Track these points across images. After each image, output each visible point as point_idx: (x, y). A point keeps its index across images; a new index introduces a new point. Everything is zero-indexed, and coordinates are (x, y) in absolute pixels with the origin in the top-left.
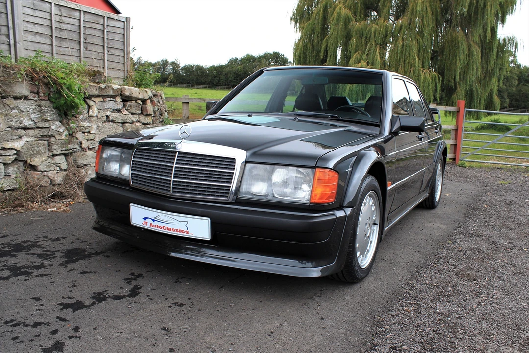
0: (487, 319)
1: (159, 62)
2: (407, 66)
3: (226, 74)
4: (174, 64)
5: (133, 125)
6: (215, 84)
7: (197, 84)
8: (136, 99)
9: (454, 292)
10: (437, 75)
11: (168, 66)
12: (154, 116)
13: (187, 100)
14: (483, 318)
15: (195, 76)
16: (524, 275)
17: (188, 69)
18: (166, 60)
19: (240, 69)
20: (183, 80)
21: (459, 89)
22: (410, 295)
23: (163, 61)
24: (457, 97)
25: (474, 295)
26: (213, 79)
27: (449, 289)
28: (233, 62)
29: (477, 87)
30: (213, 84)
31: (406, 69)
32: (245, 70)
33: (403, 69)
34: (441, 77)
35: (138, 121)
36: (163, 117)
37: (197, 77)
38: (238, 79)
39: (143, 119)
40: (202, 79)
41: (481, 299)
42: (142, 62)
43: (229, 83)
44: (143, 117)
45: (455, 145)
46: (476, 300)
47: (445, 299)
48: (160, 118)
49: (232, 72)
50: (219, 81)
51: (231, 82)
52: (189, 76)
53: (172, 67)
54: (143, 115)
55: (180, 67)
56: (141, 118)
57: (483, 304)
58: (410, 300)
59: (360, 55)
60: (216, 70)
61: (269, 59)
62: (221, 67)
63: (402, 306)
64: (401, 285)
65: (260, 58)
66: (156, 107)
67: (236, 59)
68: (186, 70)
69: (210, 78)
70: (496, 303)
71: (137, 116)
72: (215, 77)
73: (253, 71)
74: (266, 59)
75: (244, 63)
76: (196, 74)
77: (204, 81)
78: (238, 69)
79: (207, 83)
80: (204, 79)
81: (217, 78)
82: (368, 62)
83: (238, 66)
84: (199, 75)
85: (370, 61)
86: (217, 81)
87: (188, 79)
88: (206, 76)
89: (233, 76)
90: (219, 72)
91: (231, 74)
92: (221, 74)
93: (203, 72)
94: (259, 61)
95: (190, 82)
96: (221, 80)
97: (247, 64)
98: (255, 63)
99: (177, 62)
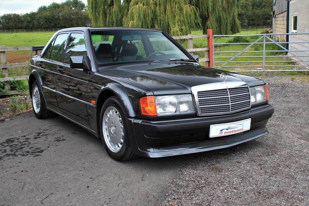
0: (228, 203)
2: (172, 4)
3: (38, 19)
6: (30, 27)
7: (16, 29)
9: (205, 184)
10: (195, 8)
13: (3, 49)
14: (226, 202)
15: (13, 22)
16: (255, 162)
17: (7, 17)
19: (48, 15)
21: (211, 17)
22: (174, 191)
24: (211, 23)
25: (220, 184)
27: (203, 182)
28: (43, 9)
29: (223, 15)
30: (29, 28)
31: (172, 6)
32: (53, 15)
33: (170, 6)
34: (198, 9)
37: (15, 23)
38: (48, 22)
40: (19, 25)
41: (224, 186)
43: (41, 26)
45: (209, 62)
46: (221, 188)
47: (199, 190)
49: (42, 17)
50: (33, 25)
51: (42, 25)
52: (8, 23)
57: (226, 191)
58: (174, 196)
60: (30, 17)
61: (70, 5)
62: (33, 14)
63: (169, 201)
64: (168, 184)
65: (63, 5)
67: (45, 7)
68: (5, 19)
70: (235, 188)
72: (30, 22)
73: (59, 15)
74: (68, 5)
75: (51, 10)
76: (14, 21)
77: (21, 26)
78: (47, 15)
79: (24, 27)
80: (21, 25)
81: (31, 23)
82: (144, 3)
83: (46, 12)
84: (16, 22)
85: (145, 3)
86: (31, 25)
87: (8, 25)
88: (22, 22)
89: (44, 20)
90: (32, 19)
91: (42, 19)
92: (34, 19)
93: (19, 19)
94: (62, 7)
95: (10, 28)
96: (35, 24)
97: (53, 10)
98: (60, 9)
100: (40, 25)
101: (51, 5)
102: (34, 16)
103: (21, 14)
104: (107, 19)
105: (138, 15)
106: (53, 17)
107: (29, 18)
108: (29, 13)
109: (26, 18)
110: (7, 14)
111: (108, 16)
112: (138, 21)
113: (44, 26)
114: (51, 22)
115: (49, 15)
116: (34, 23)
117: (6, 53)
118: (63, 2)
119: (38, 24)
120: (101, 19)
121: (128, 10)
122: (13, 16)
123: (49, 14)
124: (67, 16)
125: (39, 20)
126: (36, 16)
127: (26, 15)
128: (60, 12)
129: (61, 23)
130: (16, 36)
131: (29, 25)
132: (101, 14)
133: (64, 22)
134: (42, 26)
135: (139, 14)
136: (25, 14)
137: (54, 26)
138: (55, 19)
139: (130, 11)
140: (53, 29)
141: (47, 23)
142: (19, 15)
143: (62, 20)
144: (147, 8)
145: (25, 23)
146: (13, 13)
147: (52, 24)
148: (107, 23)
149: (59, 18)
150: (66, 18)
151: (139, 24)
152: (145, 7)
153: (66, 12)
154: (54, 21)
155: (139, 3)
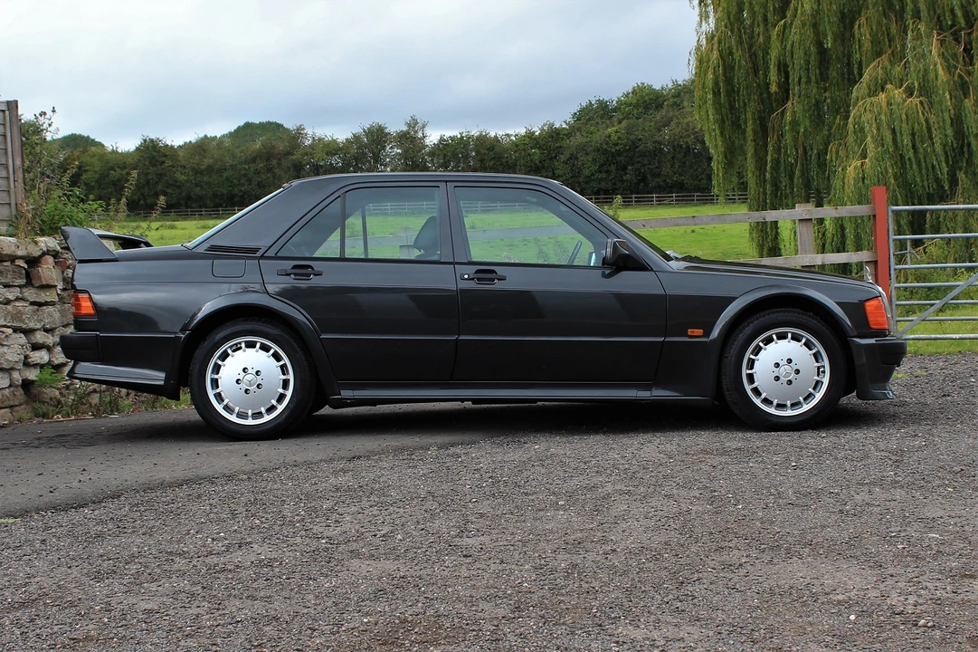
1: (356, 137)
3: (573, 157)
4: (408, 139)
5: (9, 307)
8: (13, 258)
11: (388, 148)
17: (451, 150)
18: (381, 130)
19: (614, 137)
23: (369, 133)
28: (596, 114)
32: (632, 137)
35: (18, 299)
38: (613, 168)
39: (30, 294)
42: (307, 143)
44: (33, 290)
49: (589, 149)
53: (399, 151)
54: (33, 287)
55: (425, 146)
56: (26, 294)
59: (884, 68)
60: (539, 149)
62: (554, 135)
67: (603, 105)
68: (445, 155)
71: (18, 289)
72: (537, 170)
73: (657, 138)
75: (627, 117)
78: (609, 137)
82: (911, 86)
83: (607, 127)
85: (916, 85)
89: (594, 160)
90: (549, 154)
91: (587, 154)
92: (556, 157)
93: (498, 157)
94: (675, 103)
97: (638, 118)
98: (663, 112)
99: (416, 132)
100: (581, 180)
101: (627, 95)
102: (558, 145)
103: (508, 135)
104: (767, 155)
106: (634, 145)
107: (537, 151)
108: (537, 133)
109: (524, 150)
110: (452, 138)
111: (772, 140)
112: (879, 159)
113: (595, 185)
114: (624, 168)
115: (619, 138)
118: (680, 82)
119: (572, 177)
120: (750, 154)
121: (847, 118)
122: (476, 145)
123: (616, 132)
124: (691, 140)
125: (577, 158)
126: (564, 143)
127: (527, 140)
128: (668, 126)
129: (666, 169)
132: (749, 133)
136: (523, 134)
137: (638, 183)
138: (643, 155)
139: (851, 119)
140: (634, 196)
142: (498, 141)
143: (669, 157)
144: (921, 103)
146: (475, 132)
147: (630, 176)
149: (657, 152)
150: (688, 148)
151: (887, 172)
152: (915, 100)
153: (688, 124)
154: (638, 162)
155: (888, 86)
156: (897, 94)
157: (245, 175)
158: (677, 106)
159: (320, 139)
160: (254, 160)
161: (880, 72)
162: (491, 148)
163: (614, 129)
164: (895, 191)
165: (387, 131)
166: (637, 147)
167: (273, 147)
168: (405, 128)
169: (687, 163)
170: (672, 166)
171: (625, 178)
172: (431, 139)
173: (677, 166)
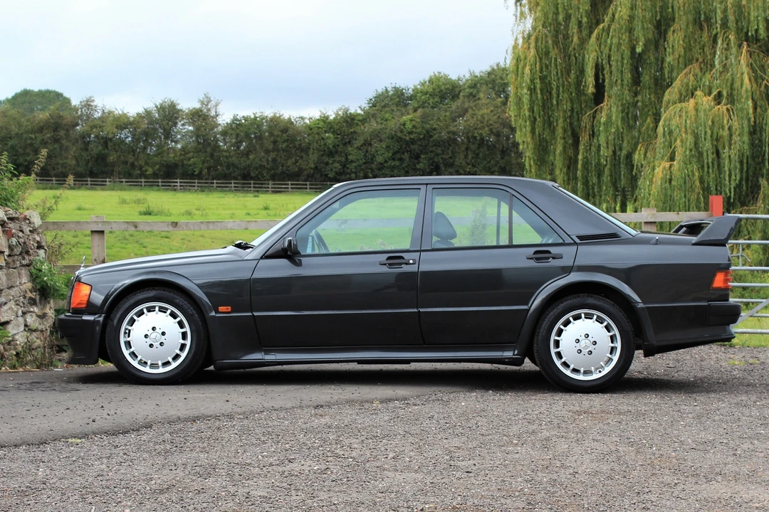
1: (148, 113)
3: (367, 143)
4: (200, 117)
6: (331, 175)
7: (273, 178)
11: (179, 126)
12: (9, 256)
15: (267, 152)
17: (245, 131)
18: (173, 106)
19: (409, 126)
20: (228, 167)
23: (161, 109)
26: (326, 159)
28: (392, 101)
30: (325, 178)
32: (427, 126)
36: (32, 258)
37: (273, 155)
38: (406, 156)
40: (290, 162)
42: (97, 115)
48: (24, 259)
49: (383, 136)
50: (344, 166)
52: (247, 155)
53: (191, 128)
55: (217, 125)
59: (695, 75)
60: (333, 133)
62: (349, 120)
65: (475, 85)
66: (14, 240)
67: (399, 93)
68: (237, 135)
69: (313, 157)
72: (331, 154)
73: (452, 129)
74: (493, 88)
75: (423, 105)
76: (271, 147)
77: (297, 169)
78: (404, 125)
79: (306, 173)
80: (296, 162)
81: (337, 158)
82: (720, 95)
83: (403, 115)
84: (278, 150)
85: (725, 93)
86: (337, 165)
87: (244, 162)
88: (302, 150)
89: (388, 147)
90: (343, 139)
91: (381, 141)
92: (349, 142)
93: (291, 140)
94: (471, 94)
95: (252, 174)
96: (352, 162)
97: (433, 108)
98: (459, 102)
99: (209, 110)
100: (373, 166)
101: (423, 84)
102: (352, 130)
103: (302, 118)
104: (578, 154)
105: (690, 139)
106: (428, 134)
107: (331, 135)
108: (331, 118)
109: (318, 134)
110: (246, 119)
111: (584, 139)
112: (687, 162)
114: (418, 157)
115: (414, 126)
116: (347, 159)
117: (106, 235)
118: (477, 74)
119: (365, 163)
120: (558, 152)
121: (657, 120)
122: (270, 127)
123: (411, 120)
124: (485, 132)
125: (370, 145)
126: (358, 129)
127: (321, 124)
128: (463, 116)
130: (266, 208)
131: (327, 164)
132: (559, 131)
133: (470, 156)
134: (379, 169)
135: (696, 137)
136: (318, 117)
138: (437, 144)
139: (661, 123)
141: (401, 159)
142: (292, 123)
143: (463, 148)
144: (728, 110)
145: (311, 156)
146: (269, 113)
148: (580, 166)
149: (451, 142)
150: (482, 139)
151: (693, 175)
152: (723, 108)
153: (482, 116)
154: (432, 152)
155: (698, 93)
156: (705, 101)
157: (31, 145)
158: (472, 96)
159: (110, 113)
160: (41, 130)
161: (692, 78)
162: (285, 130)
163: (409, 117)
164: (699, 193)
165: (179, 107)
166: (431, 136)
167: (61, 117)
168: (198, 106)
169: (481, 155)
170: (466, 157)
171: (418, 167)
172: (224, 117)
173: (470, 157)
